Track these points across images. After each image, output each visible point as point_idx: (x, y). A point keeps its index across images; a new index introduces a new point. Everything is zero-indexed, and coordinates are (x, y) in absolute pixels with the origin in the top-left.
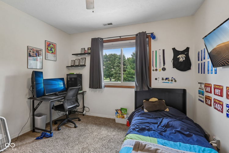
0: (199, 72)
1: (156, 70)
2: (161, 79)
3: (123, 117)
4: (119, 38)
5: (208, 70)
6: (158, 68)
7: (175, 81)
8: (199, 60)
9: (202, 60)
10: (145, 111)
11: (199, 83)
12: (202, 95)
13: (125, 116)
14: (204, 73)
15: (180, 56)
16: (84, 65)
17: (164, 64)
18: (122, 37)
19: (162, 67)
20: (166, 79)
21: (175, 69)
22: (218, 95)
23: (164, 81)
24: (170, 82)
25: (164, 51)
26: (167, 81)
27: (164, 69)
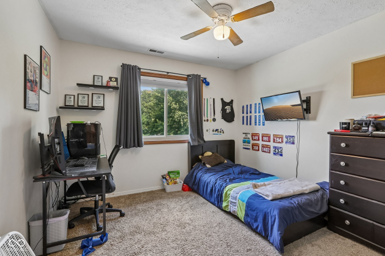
0: (243, 124)
1: (208, 120)
2: (211, 131)
3: (175, 183)
4: (166, 74)
5: (256, 122)
6: (209, 119)
7: (223, 132)
8: (243, 113)
9: (247, 113)
10: (208, 166)
11: (243, 133)
12: (248, 143)
13: (178, 180)
14: (250, 124)
15: (227, 107)
16: (102, 108)
17: (214, 114)
18: (169, 74)
19: (213, 117)
20: (217, 130)
21: (223, 120)
22: (267, 141)
23: (214, 133)
24: (219, 133)
25: (214, 99)
26: (216, 133)
27: (214, 120)
